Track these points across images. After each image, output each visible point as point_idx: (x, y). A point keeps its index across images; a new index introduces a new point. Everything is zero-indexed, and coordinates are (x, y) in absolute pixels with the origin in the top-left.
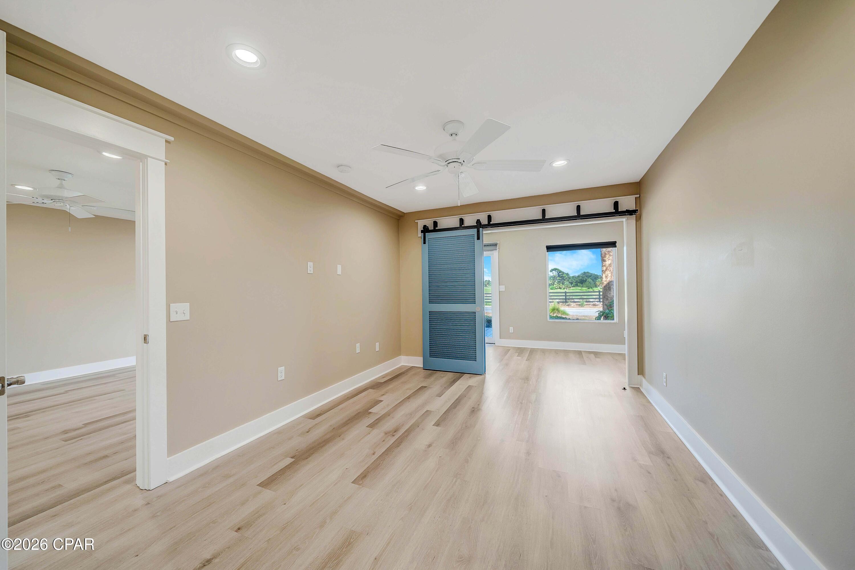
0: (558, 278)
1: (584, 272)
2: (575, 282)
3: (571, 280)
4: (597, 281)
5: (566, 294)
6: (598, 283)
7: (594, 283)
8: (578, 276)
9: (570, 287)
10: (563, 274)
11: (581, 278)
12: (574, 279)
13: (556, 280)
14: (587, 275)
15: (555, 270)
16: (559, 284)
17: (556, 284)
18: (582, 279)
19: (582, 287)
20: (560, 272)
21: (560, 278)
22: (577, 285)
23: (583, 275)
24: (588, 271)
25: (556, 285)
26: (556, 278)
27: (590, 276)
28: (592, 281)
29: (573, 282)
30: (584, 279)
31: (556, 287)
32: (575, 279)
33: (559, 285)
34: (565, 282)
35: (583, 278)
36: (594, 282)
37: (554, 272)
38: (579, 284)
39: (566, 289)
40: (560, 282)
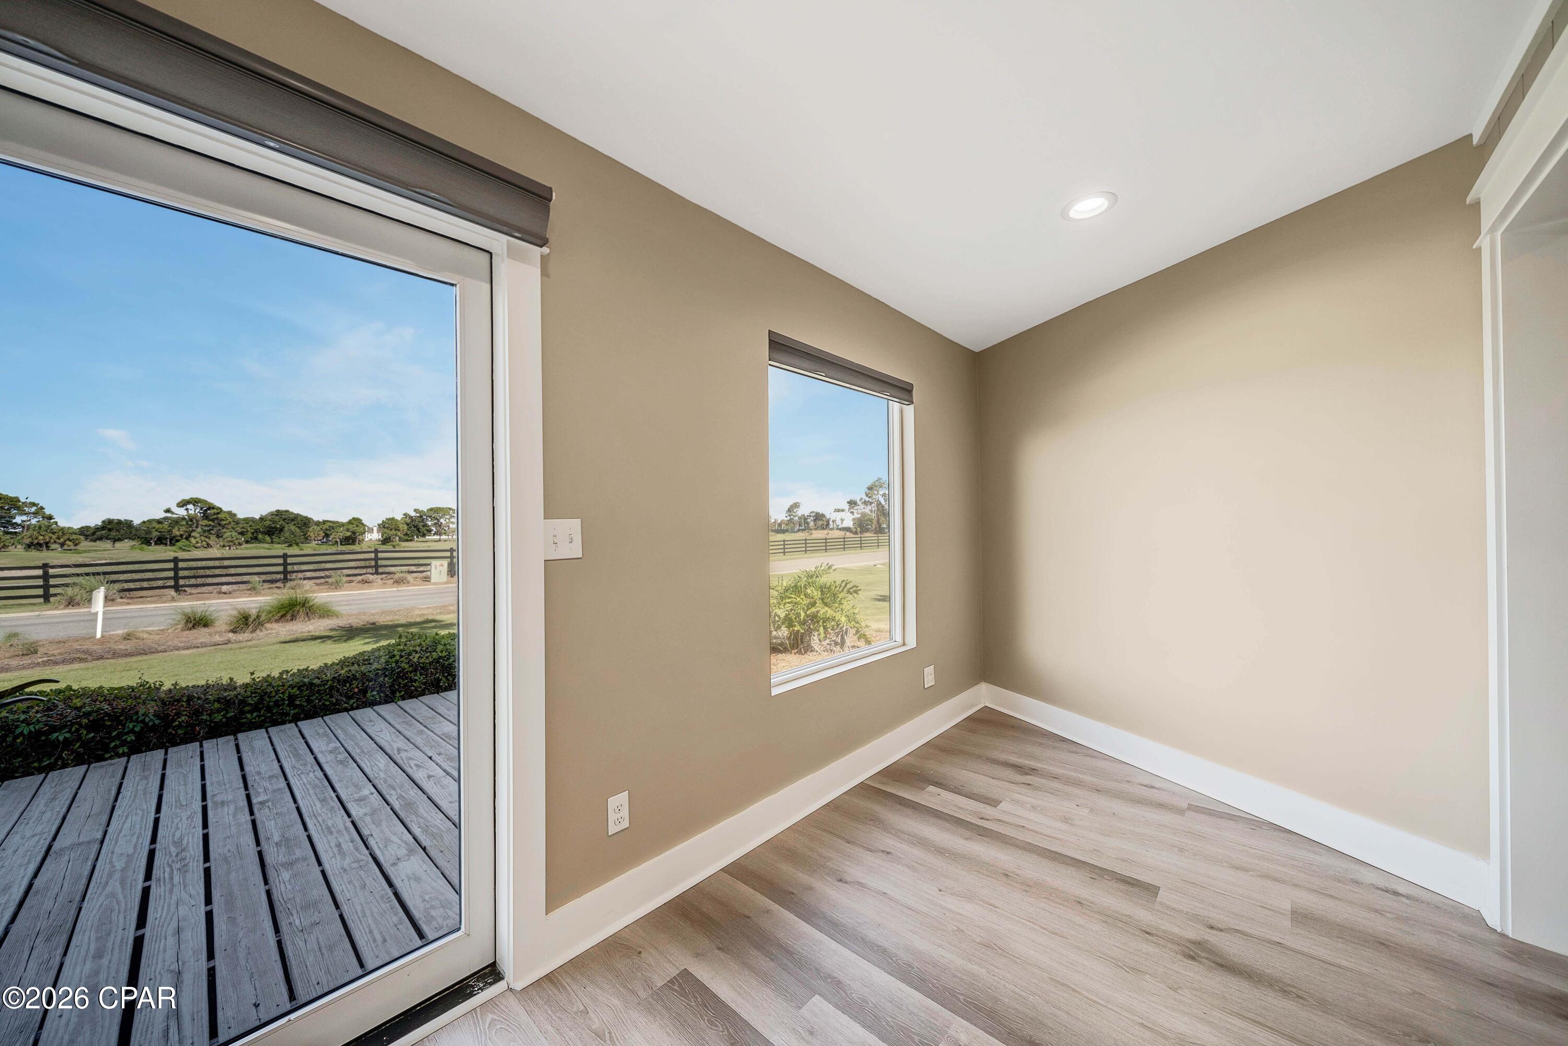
0: (205, 522)
1: (278, 511)
2: (253, 531)
3: (242, 528)
4: (311, 529)
5: (285, 560)
6: (312, 535)
7: (302, 534)
8: (260, 518)
9: (240, 544)
10: (218, 513)
11: (268, 523)
12: (250, 526)
13: (197, 527)
14: (286, 517)
15: (195, 502)
16: (206, 537)
17: (197, 535)
18: (273, 525)
19: (272, 542)
20: (209, 509)
21: (210, 523)
22: (255, 539)
23: (274, 517)
24: (287, 509)
25: (197, 540)
26: (197, 521)
27: (293, 520)
28: (298, 530)
29: (248, 531)
30: (278, 526)
31: (197, 543)
32: (253, 525)
33: (207, 540)
34: (225, 533)
35: (274, 522)
36: (303, 532)
37: (190, 507)
38: (260, 536)
39: (228, 548)
40: (209, 531)
